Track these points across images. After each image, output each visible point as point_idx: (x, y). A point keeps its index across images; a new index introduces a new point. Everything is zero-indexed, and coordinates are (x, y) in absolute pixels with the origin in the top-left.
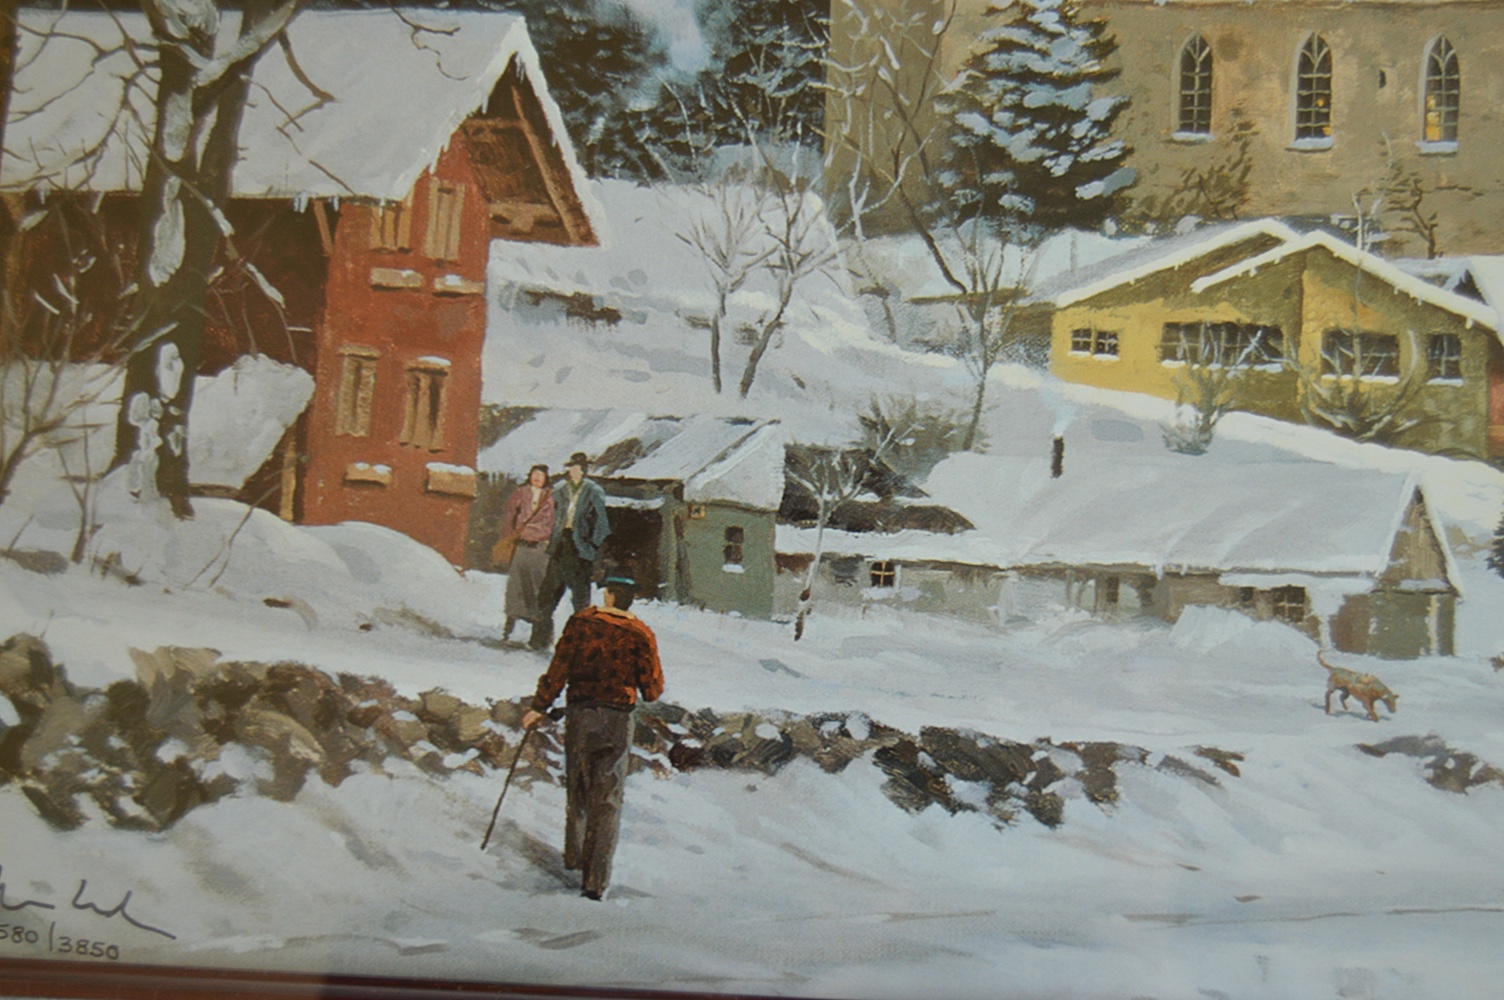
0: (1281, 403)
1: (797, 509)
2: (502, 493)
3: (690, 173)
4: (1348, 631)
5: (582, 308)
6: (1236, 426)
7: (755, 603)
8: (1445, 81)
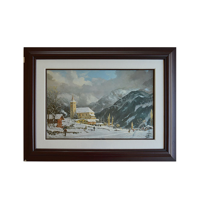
0: (82, 123)
1: (70, 126)
2: (63, 126)
3: (67, 118)
4: (84, 129)
5: (64, 122)
6: (81, 124)
7: (69, 129)
8: (86, 115)
